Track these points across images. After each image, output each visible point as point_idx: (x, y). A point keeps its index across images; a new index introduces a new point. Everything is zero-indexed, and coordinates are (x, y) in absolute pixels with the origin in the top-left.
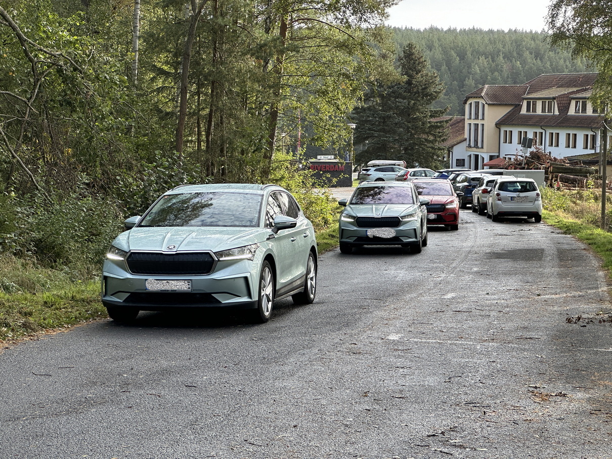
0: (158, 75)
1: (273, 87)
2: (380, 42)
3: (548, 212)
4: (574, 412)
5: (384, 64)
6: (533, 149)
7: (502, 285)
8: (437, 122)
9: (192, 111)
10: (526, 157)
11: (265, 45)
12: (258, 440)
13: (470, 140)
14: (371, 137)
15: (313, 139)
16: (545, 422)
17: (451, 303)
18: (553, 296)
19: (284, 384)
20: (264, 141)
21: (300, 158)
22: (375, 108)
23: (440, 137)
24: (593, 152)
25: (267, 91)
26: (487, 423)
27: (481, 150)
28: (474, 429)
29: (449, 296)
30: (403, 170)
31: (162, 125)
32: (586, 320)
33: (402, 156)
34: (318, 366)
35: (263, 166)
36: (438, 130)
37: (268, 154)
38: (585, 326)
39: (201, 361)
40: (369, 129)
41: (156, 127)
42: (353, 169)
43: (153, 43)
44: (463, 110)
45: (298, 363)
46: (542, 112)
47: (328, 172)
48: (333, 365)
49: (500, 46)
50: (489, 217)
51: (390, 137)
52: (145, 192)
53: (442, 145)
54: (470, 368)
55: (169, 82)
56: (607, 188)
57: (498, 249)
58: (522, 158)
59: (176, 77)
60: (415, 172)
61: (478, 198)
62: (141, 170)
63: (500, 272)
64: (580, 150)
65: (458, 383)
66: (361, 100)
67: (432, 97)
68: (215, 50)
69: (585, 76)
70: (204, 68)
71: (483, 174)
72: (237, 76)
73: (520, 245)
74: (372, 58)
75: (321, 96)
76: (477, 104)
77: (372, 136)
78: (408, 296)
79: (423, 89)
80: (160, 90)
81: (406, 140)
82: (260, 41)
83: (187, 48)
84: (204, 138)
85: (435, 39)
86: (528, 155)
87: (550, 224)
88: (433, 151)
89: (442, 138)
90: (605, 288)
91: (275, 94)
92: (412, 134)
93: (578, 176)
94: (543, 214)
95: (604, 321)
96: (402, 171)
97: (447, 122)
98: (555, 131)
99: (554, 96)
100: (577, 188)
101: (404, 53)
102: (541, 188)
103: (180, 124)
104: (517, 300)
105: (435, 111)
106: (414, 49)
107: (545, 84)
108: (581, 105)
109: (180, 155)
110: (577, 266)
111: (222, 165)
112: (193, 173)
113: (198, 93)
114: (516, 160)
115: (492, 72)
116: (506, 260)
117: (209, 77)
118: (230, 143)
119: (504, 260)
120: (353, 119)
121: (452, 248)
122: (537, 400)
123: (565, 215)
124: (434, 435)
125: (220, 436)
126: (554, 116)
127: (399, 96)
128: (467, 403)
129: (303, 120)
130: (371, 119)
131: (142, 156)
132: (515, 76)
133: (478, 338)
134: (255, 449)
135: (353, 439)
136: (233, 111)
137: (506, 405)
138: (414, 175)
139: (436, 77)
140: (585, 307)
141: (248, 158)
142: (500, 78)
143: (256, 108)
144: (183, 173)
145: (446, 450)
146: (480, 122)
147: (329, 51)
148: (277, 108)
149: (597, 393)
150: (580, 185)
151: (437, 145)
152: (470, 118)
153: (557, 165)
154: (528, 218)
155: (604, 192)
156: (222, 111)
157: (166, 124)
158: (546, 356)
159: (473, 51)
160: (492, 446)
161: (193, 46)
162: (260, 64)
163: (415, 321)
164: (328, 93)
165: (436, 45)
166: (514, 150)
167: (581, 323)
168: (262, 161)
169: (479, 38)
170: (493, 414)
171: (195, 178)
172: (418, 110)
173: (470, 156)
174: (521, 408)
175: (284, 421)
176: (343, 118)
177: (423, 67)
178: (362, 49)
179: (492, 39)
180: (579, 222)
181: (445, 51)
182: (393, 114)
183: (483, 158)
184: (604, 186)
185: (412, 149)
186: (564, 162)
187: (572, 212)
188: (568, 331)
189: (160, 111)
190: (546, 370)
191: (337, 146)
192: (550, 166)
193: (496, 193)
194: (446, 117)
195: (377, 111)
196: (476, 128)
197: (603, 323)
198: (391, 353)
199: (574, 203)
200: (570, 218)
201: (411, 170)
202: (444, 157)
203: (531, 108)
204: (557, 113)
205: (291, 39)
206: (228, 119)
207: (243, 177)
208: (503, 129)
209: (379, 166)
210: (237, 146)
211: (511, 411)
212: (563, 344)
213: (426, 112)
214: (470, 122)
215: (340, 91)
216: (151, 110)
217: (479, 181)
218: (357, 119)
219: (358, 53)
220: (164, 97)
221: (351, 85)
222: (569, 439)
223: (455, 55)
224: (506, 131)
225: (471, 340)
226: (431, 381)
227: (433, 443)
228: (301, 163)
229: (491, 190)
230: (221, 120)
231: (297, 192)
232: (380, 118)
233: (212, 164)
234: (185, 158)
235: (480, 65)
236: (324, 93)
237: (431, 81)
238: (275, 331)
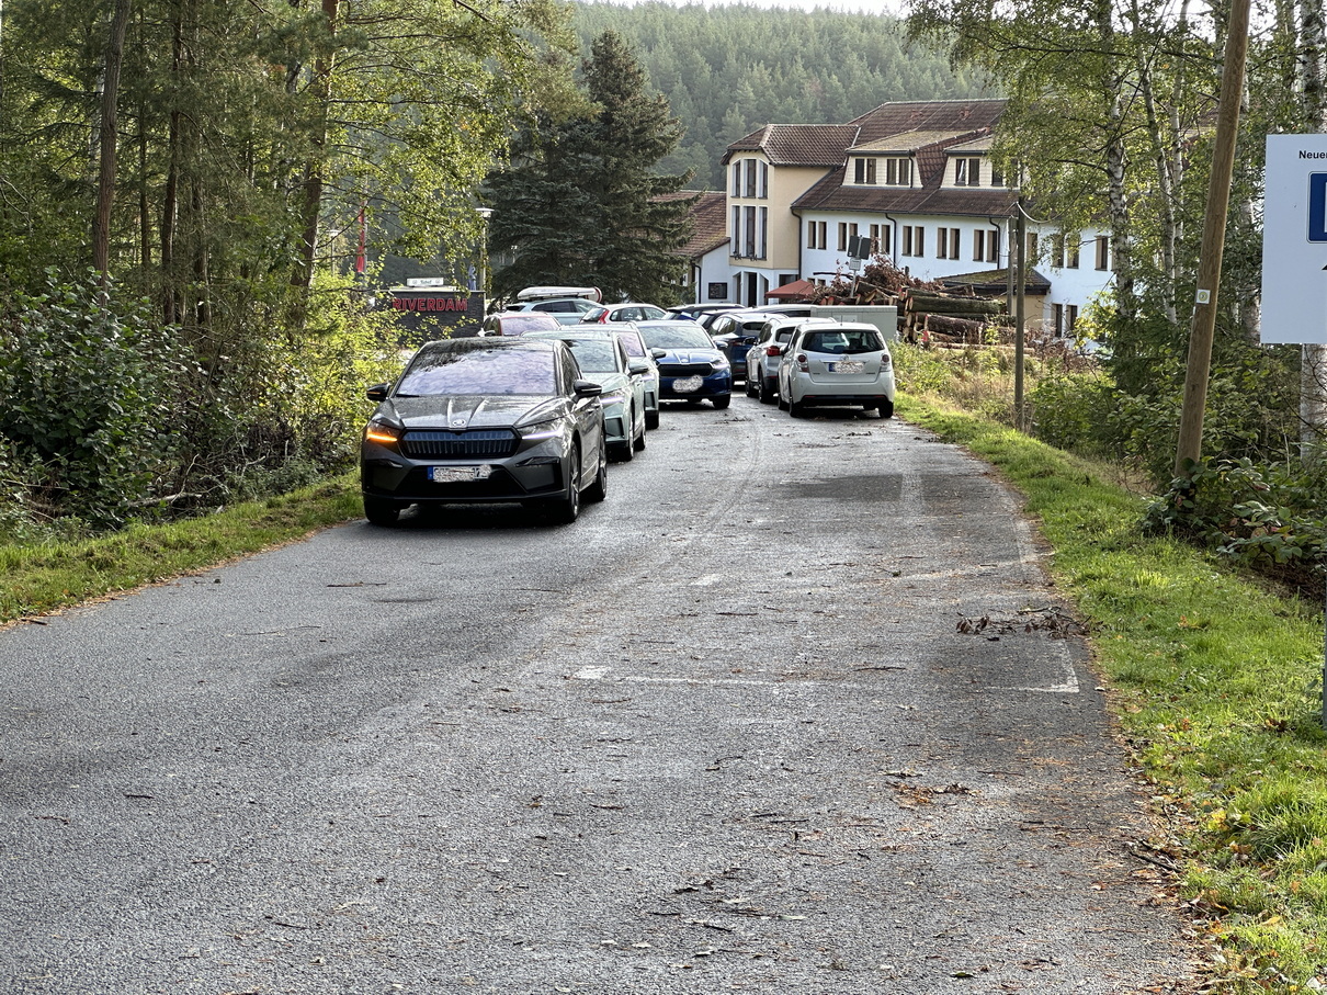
0: (48, 98)
1: (310, 126)
2: (543, 29)
3: (906, 396)
4: (986, 827)
5: (553, 77)
6: (871, 261)
7: (819, 554)
8: (667, 204)
9: (127, 179)
10: (858, 277)
11: (291, 32)
12: (298, 915)
13: (737, 242)
14: (524, 235)
15: (399, 242)
16: (926, 851)
17: (712, 597)
18: (927, 575)
19: (352, 784)
20: (292, 246)
21: (370, 284)
22: (534, 174)
23: (674, 235)
24: (994, 267)
25: (298, 136)
26: (804, 858)
27: (762, 263)
28: (774, 873)
29: (707, 580)
30: (595, 306)
31: (60, 209)
32: (999, 626)
33: (592, 278)
34: (426, 742)
35: (292, 302)
36: (670, 221)
37: (302, 276)
38: (998, 639)
39: (160, 738)
40: (521, 220)
41: (45, 215)
42: (486, 306)
43: (34, 26)
44: (721, 177)
45: (382, 736)
46: (887, 183)
47: (432, 313)
48: (460, 739)
49: (795, 41)
50: (784, 407)
51: (566, 237)
52: (24, 361)
53: (678, 253)
54: (759, 738)
55: (75, 116)
56: (1025, 344)
57: (805, 477)
58: (848, 281)
59: (90, 102)
60: (620, 311)
61: (760, 367)
62: (14, 309)
63: (814, 526)
64: (967, 265)
65: (737, 773)
66: (503, 156)
67: (656, 150)
68: (177, 42)
69: (975, 106)
70: (153, 83)
71: (769, 316)
72: (229, 100)
73: (853, 468)
74: (526, 63)
75: (416, 147)
76: (752, 163)
77: (527, 235)
78: (617, 584)
79: (636, 132)
80: (53, 132)
81: (601, 243)
82: (280, 24)
83: (115, 39)
84: (156, 238)
85: (660, 25)
86: (861, 273)
87: (911, 421)
88: (659, 266)
89: (678, 238)
90: (1033, 557)
91: (313, 141)
92: (613, 230)
93: (966, 318)
94: (896, 399)
95: (1036, 627)
96: (593, 310)
97: (688, 202)
98: (914, 224)
99: (912, 148)
100: (964, 345)
101: (595, 54)
102: (892, 345)
103: (101, 207)
104: (853, 586)
105: (662, 180)
106: (616, 45)
107: (893, 122)
108: (967, 168)
109: (104, 276)
110: (974, 511)
111: (199, 300)
112: (135, 317)
113: (141, 138)
114: (837, 284)
115: (781, 96)
116: (823, 499)
117: (164, 103)
118: (216, 251)
119: (819, 500)
120: (486, 196)
121: (708, 477)
122: (907, 803)
123: (941, 402)
124: (689, 890)
125: (209, 910)
126: (912, 190)
127: (585, 147)
128: (758, 816)
129: (377, 198)
130: (523, 197)
131: (15, 279)
132: (829, 108)
133: (773, 671)
134: (291, 936)
135: (512, 905)
136: (223, 180)
137: (840, 816)
138: (619, 319)
139: (662, 107)
140: (995, 596)
141: (258, 284)
142: (797, 110)
143: (274, 172)
144: (111, 318)
145: (717, 922)
146: (757, 204)
147: (432, 47)
148: (319, 174)
149: (1030, 785)
150: (970, 338)
151: (667, 253)
152: (738, 195)
153: (923, 295)
154: (866, 409)
155: (1020, 352)
156: (196, 179)
157: (70, 208)
158: (919, 705)
159: (740, 52)
160: (815, 908)
161: (127, 33)
162: (279, 74)
163: (635, 638)
164: (432, 141)
165: (662, 39)
166: (830, 262)
167: (987, 632)
168: (288, 291)
169: (751, 24)
170: (816, 837)
171: (138, 328)
172: (626, 177)
173: (738, 277)
174: (875, 823)
175: (355, 869)
176: (465, 195)
177: (636, 84)
178: (506, 44)
179: (780, 26)
180: (971, 415)
181: (681, 53)
182: (573, 186)
183: (766, 282)
184: (1019, 339)
185: (614, 261)
186: (937, 289)
187: (955, 395)
188: (962, 652)
189: (54, 179)
190: (922, 738)
191: (452, 258)
192: (909, 297)
193: (797, 355)
194: (685, 193)
195: (537, 181)
196: (751, 216)
197: (1033, 631)
198: (586, 709)
199: (959, 375)
200: (951, 409)
201: (612, 308)
202: (682, 280)
203: (865, 174)
204: (918, 184)
205: (348, 21)
206: (210, 196)
207: (248, 325)
208: (807, 219)
209: (542, 299)
210: (234, 258)
211: (852, 830)
212: (954, 679)
213: (644, 181)
214: (736, 202)
215: (457, 138)
216: (34, 175)
217: (761, 329)
218: (493, 198)
219: (496, 53)
220: (62, 146)
221: (482, 123)
222: (980, 887)
223: (702, 60)
224: (814, 223)
225: (759, 676)
226: (678, 769)
227: (689, 907)
228: (373, 294)
229: (787, 350)
230: (195, 199)
231: (365, 359)
232: (544, 195)
233: (177, 297)
234: (114, 283)
235: (752, 84)
236: (423, 141)
237: (653, 115)
238: (328, 664)
